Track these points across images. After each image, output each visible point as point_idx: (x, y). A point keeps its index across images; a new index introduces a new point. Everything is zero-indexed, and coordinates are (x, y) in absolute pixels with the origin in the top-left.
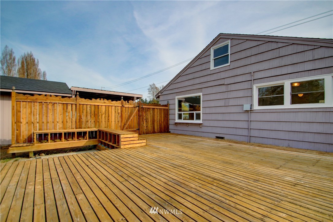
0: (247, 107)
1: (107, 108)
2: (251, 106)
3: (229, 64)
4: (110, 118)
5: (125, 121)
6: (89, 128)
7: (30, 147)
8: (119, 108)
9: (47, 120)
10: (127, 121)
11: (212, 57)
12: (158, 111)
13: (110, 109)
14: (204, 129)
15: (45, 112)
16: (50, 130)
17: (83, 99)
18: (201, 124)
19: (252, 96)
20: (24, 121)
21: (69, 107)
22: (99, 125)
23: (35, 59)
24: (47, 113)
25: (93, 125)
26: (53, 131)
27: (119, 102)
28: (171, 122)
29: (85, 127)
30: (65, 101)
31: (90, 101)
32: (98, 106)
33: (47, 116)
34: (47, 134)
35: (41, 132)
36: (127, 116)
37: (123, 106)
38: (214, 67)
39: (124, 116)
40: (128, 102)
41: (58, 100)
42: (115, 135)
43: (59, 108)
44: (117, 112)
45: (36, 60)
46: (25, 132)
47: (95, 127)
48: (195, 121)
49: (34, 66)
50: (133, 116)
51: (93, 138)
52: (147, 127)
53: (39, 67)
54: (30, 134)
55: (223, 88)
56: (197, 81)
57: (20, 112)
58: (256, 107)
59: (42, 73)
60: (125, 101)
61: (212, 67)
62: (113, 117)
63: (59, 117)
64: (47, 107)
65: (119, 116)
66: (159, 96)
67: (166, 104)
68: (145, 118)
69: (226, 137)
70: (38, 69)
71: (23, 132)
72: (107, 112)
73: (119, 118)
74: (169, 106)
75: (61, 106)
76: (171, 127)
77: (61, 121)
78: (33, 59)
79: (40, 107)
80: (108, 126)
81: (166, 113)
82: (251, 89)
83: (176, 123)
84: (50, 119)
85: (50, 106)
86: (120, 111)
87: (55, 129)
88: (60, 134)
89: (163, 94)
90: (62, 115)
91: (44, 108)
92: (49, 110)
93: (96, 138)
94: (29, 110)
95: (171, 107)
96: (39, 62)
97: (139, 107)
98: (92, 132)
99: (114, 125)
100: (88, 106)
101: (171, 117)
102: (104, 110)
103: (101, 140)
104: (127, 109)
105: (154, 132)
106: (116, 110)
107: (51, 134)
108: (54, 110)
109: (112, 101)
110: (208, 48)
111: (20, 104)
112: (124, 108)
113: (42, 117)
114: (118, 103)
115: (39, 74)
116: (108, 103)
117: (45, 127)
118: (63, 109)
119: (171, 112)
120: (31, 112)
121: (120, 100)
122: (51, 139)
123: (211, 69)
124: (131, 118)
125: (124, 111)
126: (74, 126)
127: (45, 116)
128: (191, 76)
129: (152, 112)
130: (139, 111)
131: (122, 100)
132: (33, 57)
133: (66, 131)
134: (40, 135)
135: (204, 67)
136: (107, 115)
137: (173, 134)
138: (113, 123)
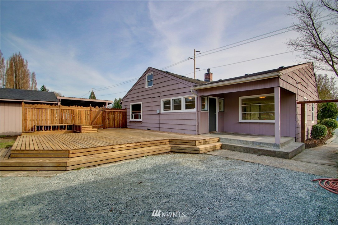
0: (158, 112)
1: (80, 112)
2: (160, 110)
3: (152, 86)
4: (82, 117)
5: (93, 119)
6: (67, 123)
7: (33, 133)
8: (89, 111)
9: (42, 118)
10: (94, 120)
11: (146, 80)
12: (118, 113)
13: (82, 112)
14: (143, 125)
15: (41, 114)
16: (44, 124)
17: (64, 106)
18: (141, 121)
19: (160, 105)
20: (29, 119)
21: (55, 111)
22: (74, 122)
23: (23, 59)
24: (42, 115)
25: (70, 122)
26: (46, 125)
27: (88, 107)
28: (128, 121)
29: (65, 123)
30: (53, 108)
31: (68, 107)
32: (74, 110)
33: (42, 117)
34: (42, 126)
35: (38, 125)
36: (94, 116)
37: (91, 110)
38: (148, 86)
39: (92, 116)
40: (95, 108)
41: (49, 107)
42: (77, 126)
43: (49, 112)
44: (87, 114)
45: (25, 61)
46: (29, 125)
47: (72, 123)
48: (139, 120)
49: (22, 67)
50: (98, 116)
51: (70, 129)
52: (109, 123)
53: (28, 68)
54: (32, 126)
55: (150, 100)
56: (140, 94)
57: (27, 114)
58: (162, 111)
59: (31, 73)
60: (93, 107)
61: (147, 87)
62: (84, 117)
63: (49, 117)
64: (42, 111)
65: (88, 116)
66: (122, 102)
67: (125, 108)
68: (107, 118)
69: (152, 129)
70: (27, 70)
71: (28, 125)
72: (80, 114)
73: (88, 118)
74: (127, 110)
75: (50, 110)
76: (128, 124)
77: (50, 119)
78: (21, 60)
79: (38, 111)
80: (80, 122)
81: (125, 115)
82: (160, 101)
83: (130, 121)
84: (44, 118)
85: (44, 111)
86: (89, 113)
87: (46, 124)
88: (50, 127)
89: (124, 101)
90: (51, 116)
91: (40, 112)
92: (43, 113)
93: (72, 129)
94: (32, 113)
95: (128, 110)
96: (28, 63)
97: (103, 110)
98: (70, 126)
99: (85, 122)
100: (67, 110)
101: (128, 117)
102: (78, 113)
103: (74, 130)
104: (94, 112)
105: (115, 127)
106: (87, 113)
107: (45, 126)
108: (46, 113)
109: (83, 107)
110: (144, 75)
111: (27, 110)
112: (92, 112)
113: (39, 117)
114: (88, 109)
115: (28, 75)
116: (81, 108)
117: (41, 123)
118: (52, 112)
119: (128, 114)
120: (33, 114)
121: (89, 106)
122: (45, 130)
123: (146, 87)
124: (97, 118)
125: (92, 113)
126: (58, 122)
127: (41, 116)
128: (137, 91)
129: (113, 114)
130: (103, 113)
131: (91, 106)
132: (22, 58)
133: (53, 125)
134: (38, 127)
135: (142, 86)
136: (80, 116)
137: (129, 128)
138: (84, 120)
